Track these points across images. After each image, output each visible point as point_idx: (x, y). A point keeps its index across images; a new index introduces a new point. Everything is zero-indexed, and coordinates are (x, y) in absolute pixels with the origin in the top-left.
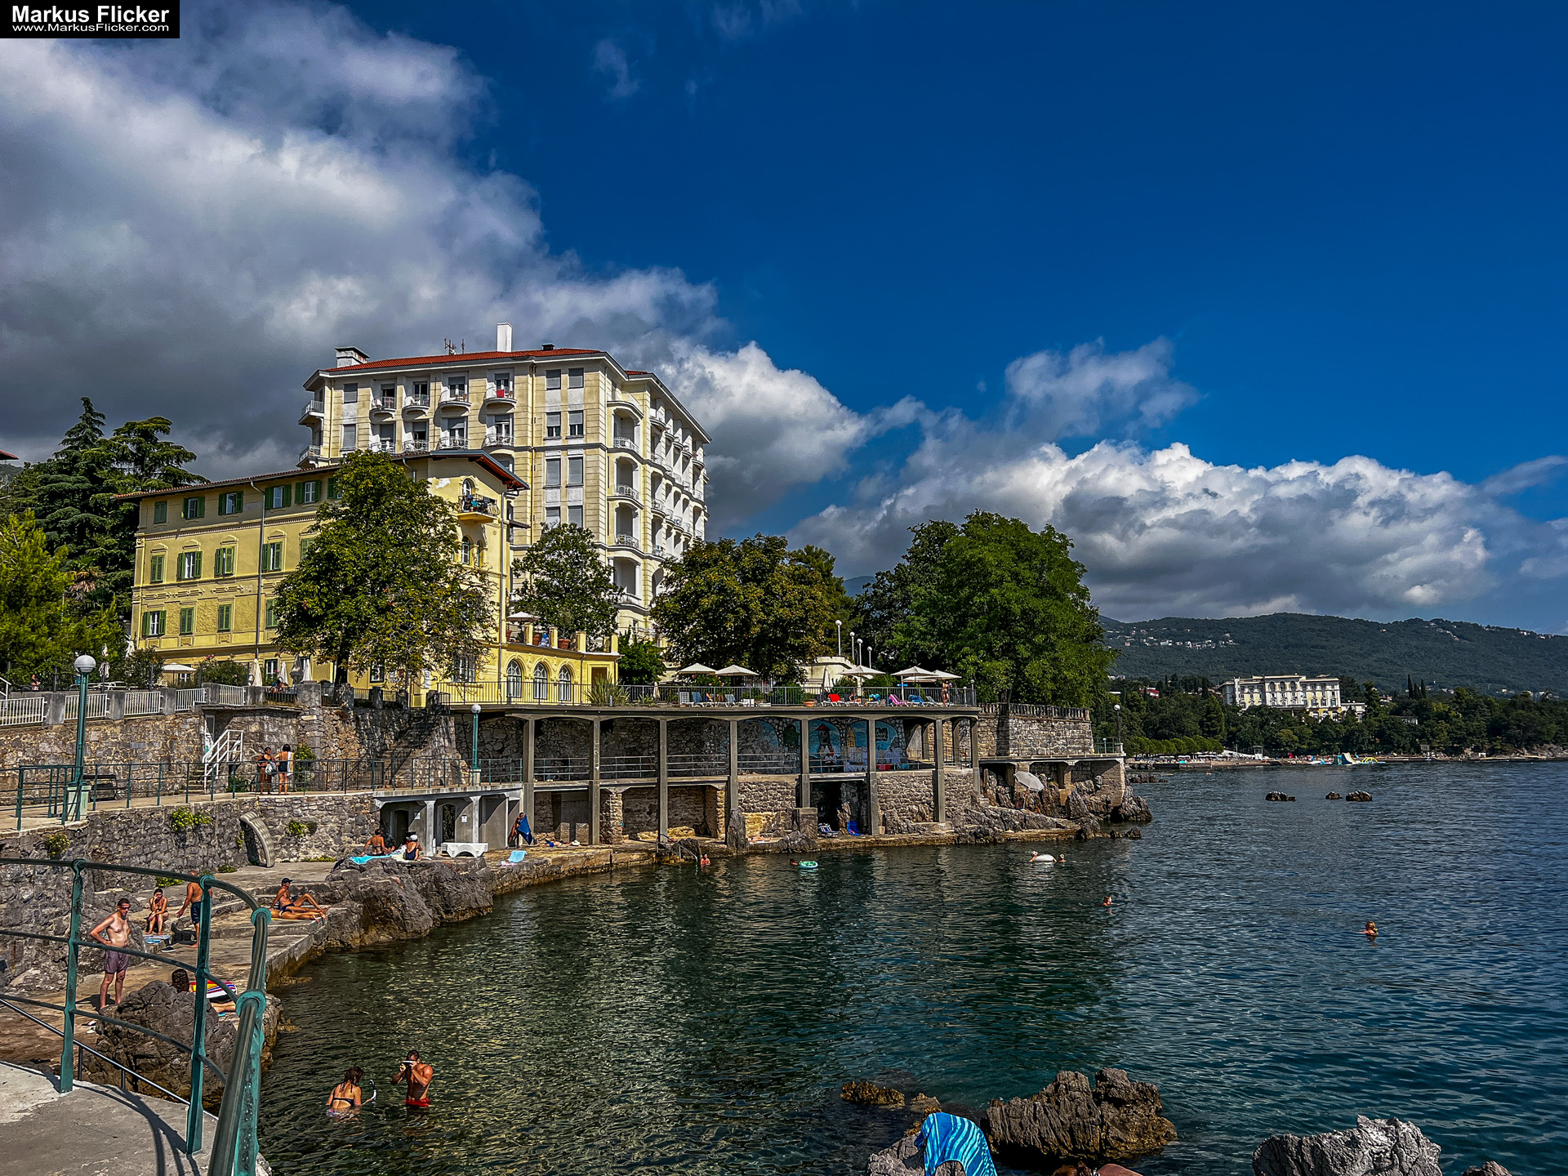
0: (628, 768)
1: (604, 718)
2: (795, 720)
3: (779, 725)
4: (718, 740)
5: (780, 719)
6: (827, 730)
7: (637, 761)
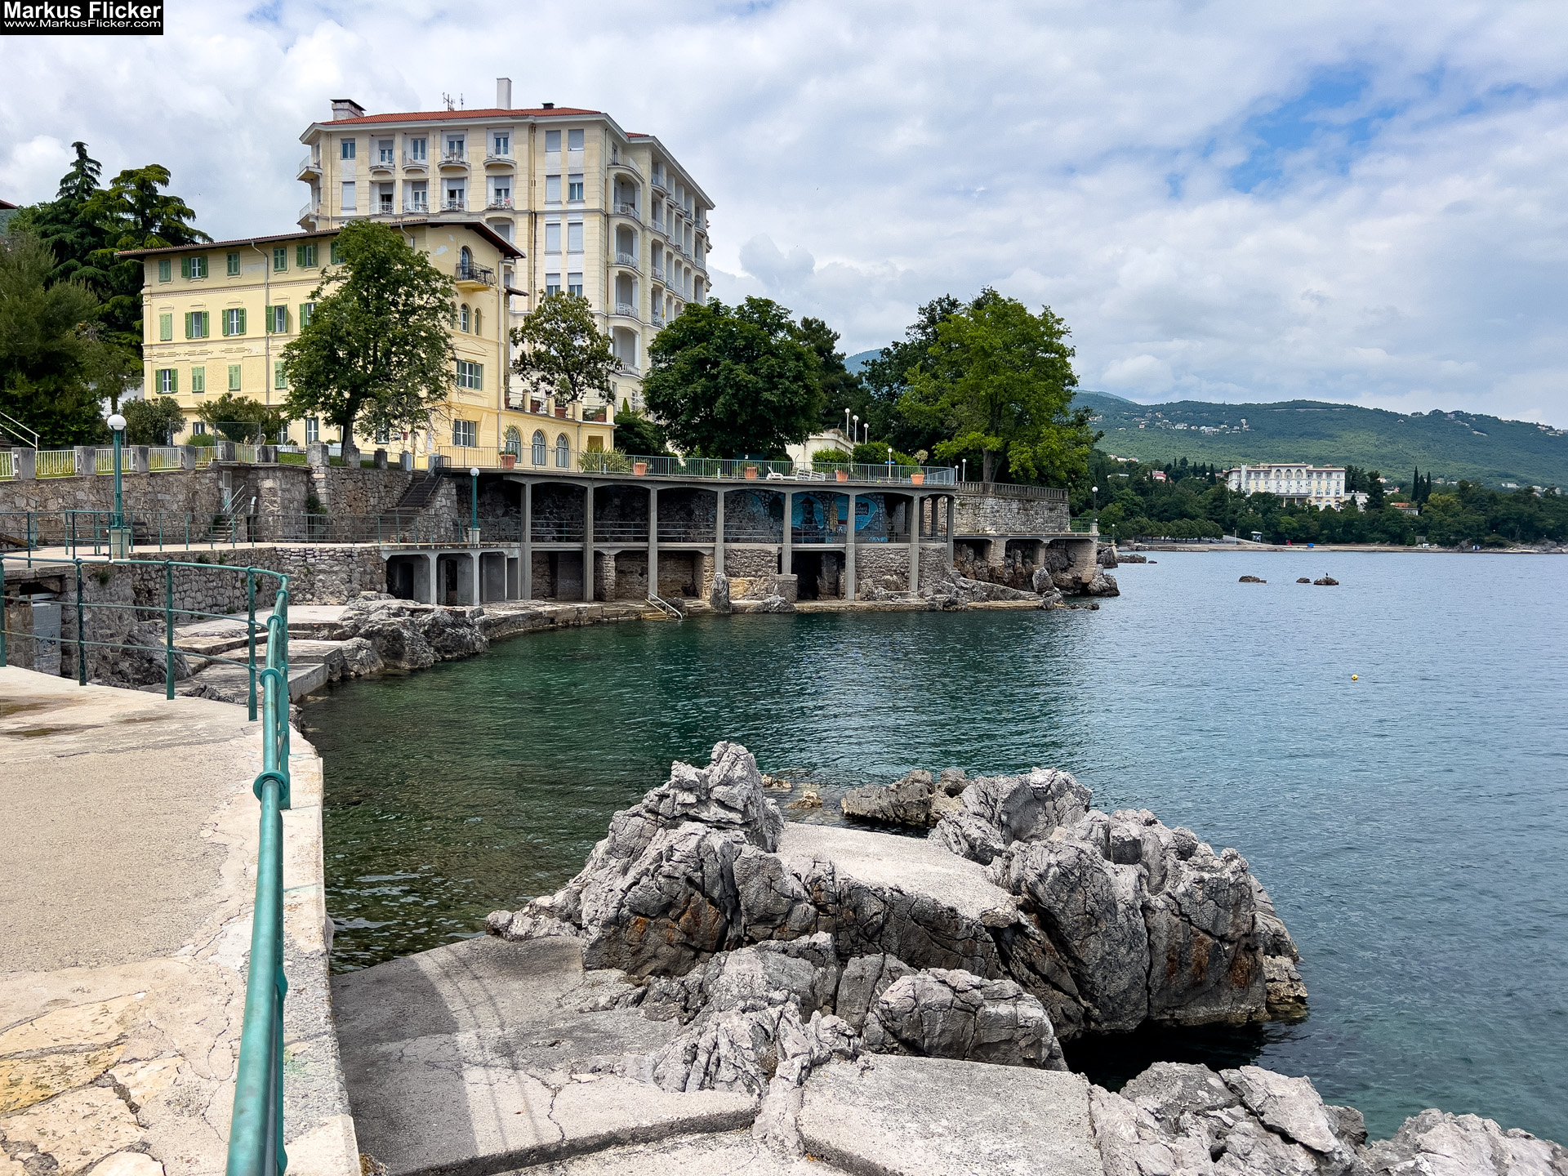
0: (622, 532)
1: (598, 485)
2: (780, 493)
3: (765, 497)
5: (766, 491)
6: (811, 503)
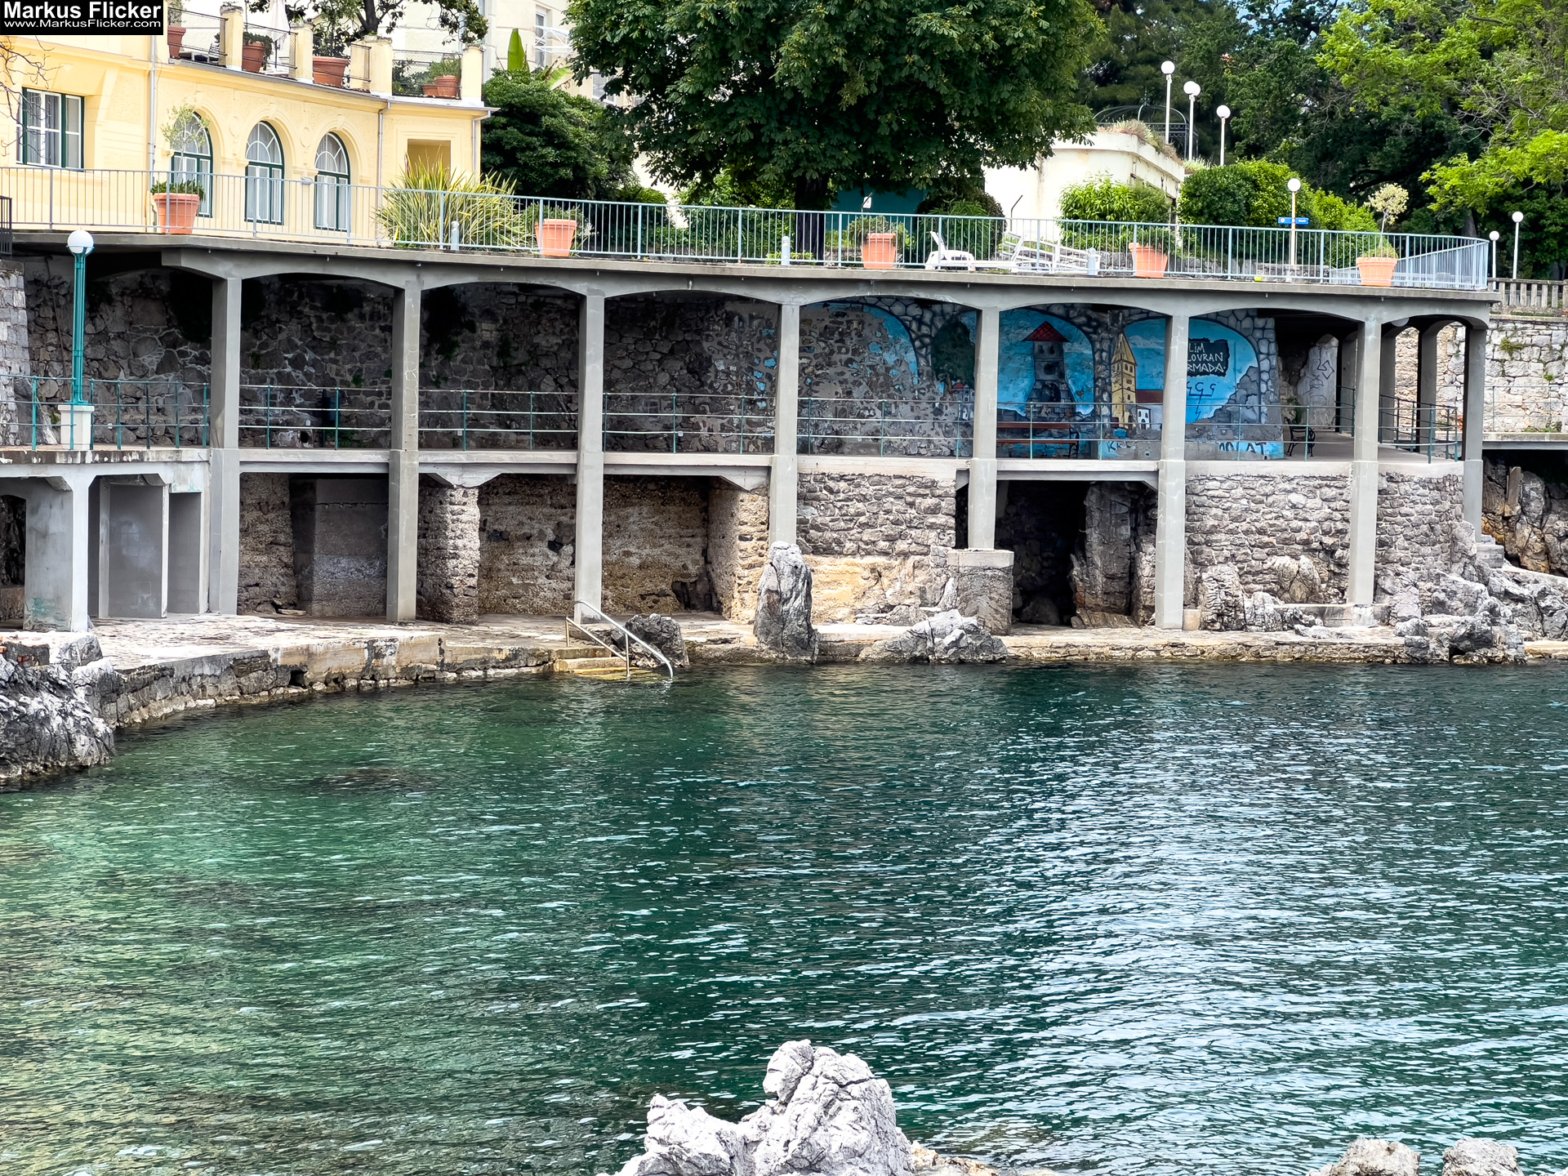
1: (434, 282)
2: (966, 309)
3: (920, 322)
4: (747, 354)
5: (925, 304)
6: (1057, 341)
7: (522, 403)
